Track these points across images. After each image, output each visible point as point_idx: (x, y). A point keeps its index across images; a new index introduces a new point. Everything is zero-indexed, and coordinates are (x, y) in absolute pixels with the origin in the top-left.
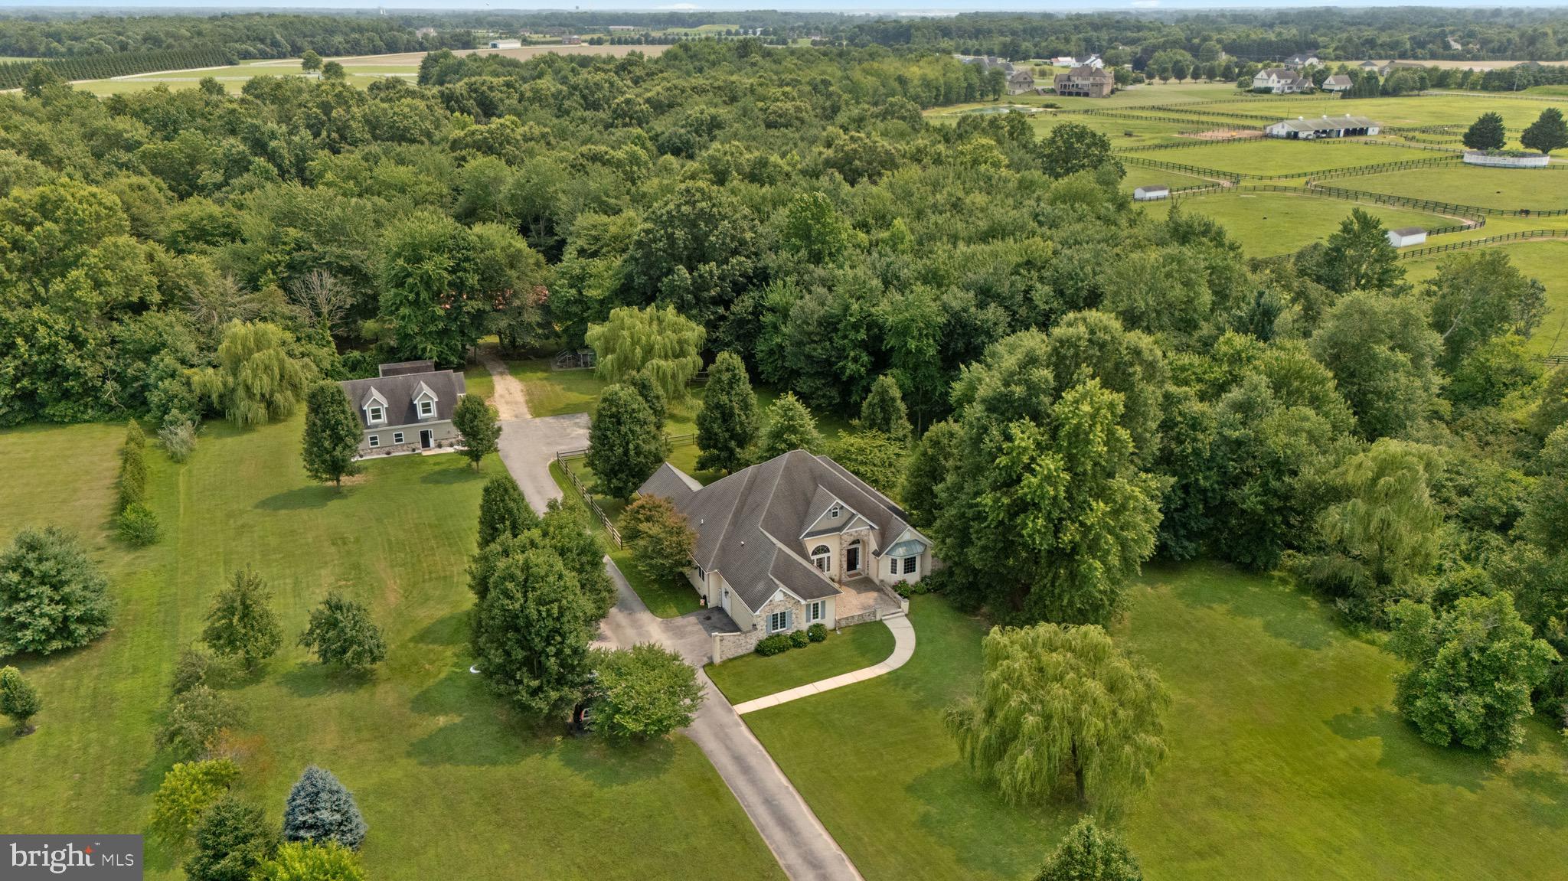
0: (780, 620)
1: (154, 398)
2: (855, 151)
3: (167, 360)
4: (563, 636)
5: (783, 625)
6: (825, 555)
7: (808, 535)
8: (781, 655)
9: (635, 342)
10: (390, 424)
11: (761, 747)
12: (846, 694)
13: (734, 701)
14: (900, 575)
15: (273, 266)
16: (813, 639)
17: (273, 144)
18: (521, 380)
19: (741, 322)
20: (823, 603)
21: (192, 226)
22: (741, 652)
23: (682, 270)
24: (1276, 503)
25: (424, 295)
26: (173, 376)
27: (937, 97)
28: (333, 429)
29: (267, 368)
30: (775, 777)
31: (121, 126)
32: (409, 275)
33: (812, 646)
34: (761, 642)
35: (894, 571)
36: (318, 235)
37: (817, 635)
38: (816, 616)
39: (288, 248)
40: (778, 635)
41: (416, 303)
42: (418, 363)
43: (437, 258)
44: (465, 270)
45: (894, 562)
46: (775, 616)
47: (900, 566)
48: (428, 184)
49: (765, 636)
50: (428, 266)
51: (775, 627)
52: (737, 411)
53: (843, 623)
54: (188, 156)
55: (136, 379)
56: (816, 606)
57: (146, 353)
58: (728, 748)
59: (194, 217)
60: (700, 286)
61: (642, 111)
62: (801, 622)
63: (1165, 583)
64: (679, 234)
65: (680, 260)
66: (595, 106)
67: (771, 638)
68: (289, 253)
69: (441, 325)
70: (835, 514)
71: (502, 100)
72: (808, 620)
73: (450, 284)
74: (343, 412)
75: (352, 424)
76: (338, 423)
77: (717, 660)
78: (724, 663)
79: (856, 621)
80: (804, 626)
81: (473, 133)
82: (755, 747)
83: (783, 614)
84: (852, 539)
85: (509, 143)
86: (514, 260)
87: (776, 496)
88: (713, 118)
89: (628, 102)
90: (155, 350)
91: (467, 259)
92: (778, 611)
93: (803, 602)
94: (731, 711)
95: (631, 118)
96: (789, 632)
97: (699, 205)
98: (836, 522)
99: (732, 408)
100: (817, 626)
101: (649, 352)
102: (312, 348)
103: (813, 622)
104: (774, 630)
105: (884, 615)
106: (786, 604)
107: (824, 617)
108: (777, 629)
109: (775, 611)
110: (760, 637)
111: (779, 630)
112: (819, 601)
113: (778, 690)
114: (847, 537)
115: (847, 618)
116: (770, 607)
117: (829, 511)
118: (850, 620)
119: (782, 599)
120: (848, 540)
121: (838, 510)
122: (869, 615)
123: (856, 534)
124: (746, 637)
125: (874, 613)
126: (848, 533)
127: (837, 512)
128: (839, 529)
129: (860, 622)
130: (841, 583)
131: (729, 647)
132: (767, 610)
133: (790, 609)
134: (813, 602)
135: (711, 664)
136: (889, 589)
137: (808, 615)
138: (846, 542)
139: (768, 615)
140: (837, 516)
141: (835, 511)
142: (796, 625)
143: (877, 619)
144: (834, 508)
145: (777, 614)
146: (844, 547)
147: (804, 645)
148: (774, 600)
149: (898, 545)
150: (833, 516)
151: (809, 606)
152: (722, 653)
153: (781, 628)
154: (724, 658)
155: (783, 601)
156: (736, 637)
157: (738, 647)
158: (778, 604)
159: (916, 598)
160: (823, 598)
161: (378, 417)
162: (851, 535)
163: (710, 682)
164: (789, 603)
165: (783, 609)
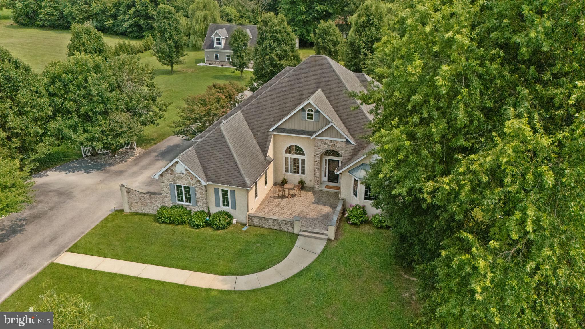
0: (184, 192)
5: (189, 200)
6: (300, 157)
7: (277, 130)
8: (171, 227)
13: (74, 249)
14: (359, 200)
16: (208, 224)
20: (233, 192)
22: (148, 210)
33: (206, 230)
34: (164, 208)
35: (355, 193)
37: (219, 222)
38: (226, 204)
40: (182, 207)
45: (356, 184)
46: (179, 187)
47: (361, 189)
49: (169, 204)
51: (179, 198)
53: (256, 222)
56: (225, 192)
62: (207, 202)
67: (173, 207)
70: (310, 117)
72: (218, 205)
77: (127, 210)
78: (132, 214)
79: (270, 224)
80: (214, 210)
83: (187, 189)
84: (325, 148)
92: (182, 183)
93: (204, 183)
94: (57, 253)
96: (195, 209)
98: (308, 125)
100: (226, 213)
103: (223, 208)
104: (179, 200)
105: (305, 231)
106: (188, 178)
107: (234, 207)
108: (182, 201)
109: (178, 181)
110: (165, 202)
111: (184, 203)
112: (228, 188)
113: (116, 257)
114: (320, 144)
115: (260, 218)
116: (171, 174)
117: (303, 109)
118: (263, 221)
119: (184, 172)
120: (321, 148)
121: (313, 113)
122: (286, 224)
123: (331, 144)
124: (150, 198)
125: (292, 224)
126: (321, 140)
127: (312, 115)
128: (310, 133)
129: (275, 228)
130: (311, 189)
131: (136, 202)
132: (170, 176)
133: (193, 184)
134: (221, 187)
135: (122, 211)
136: (339, 208)
137: (217, 199)
138: (319, 148)
139: (170, 182)
140: (312, 119)
141: (310, 113)
142: (201, 205)
143: (296, 231)
144: (310, 110)
145: (181, 186)
146: (317, 154)
147: (198, 227)
148: (176, 170)
149: (362, 166)
150: (308, 118)
151: (216, 190)
152: (130, 205)
153: (187, 201)
154: (133, 210)
155: (186, 175)
156: (142, 195)
157: (145, 205)
158: (179, 174)
159: (366, 229)
160: (233, 188)
161: (219, 44)
162: (325, 144)
163: (97, 222)
164: (191, 178)
165: (186, 182)
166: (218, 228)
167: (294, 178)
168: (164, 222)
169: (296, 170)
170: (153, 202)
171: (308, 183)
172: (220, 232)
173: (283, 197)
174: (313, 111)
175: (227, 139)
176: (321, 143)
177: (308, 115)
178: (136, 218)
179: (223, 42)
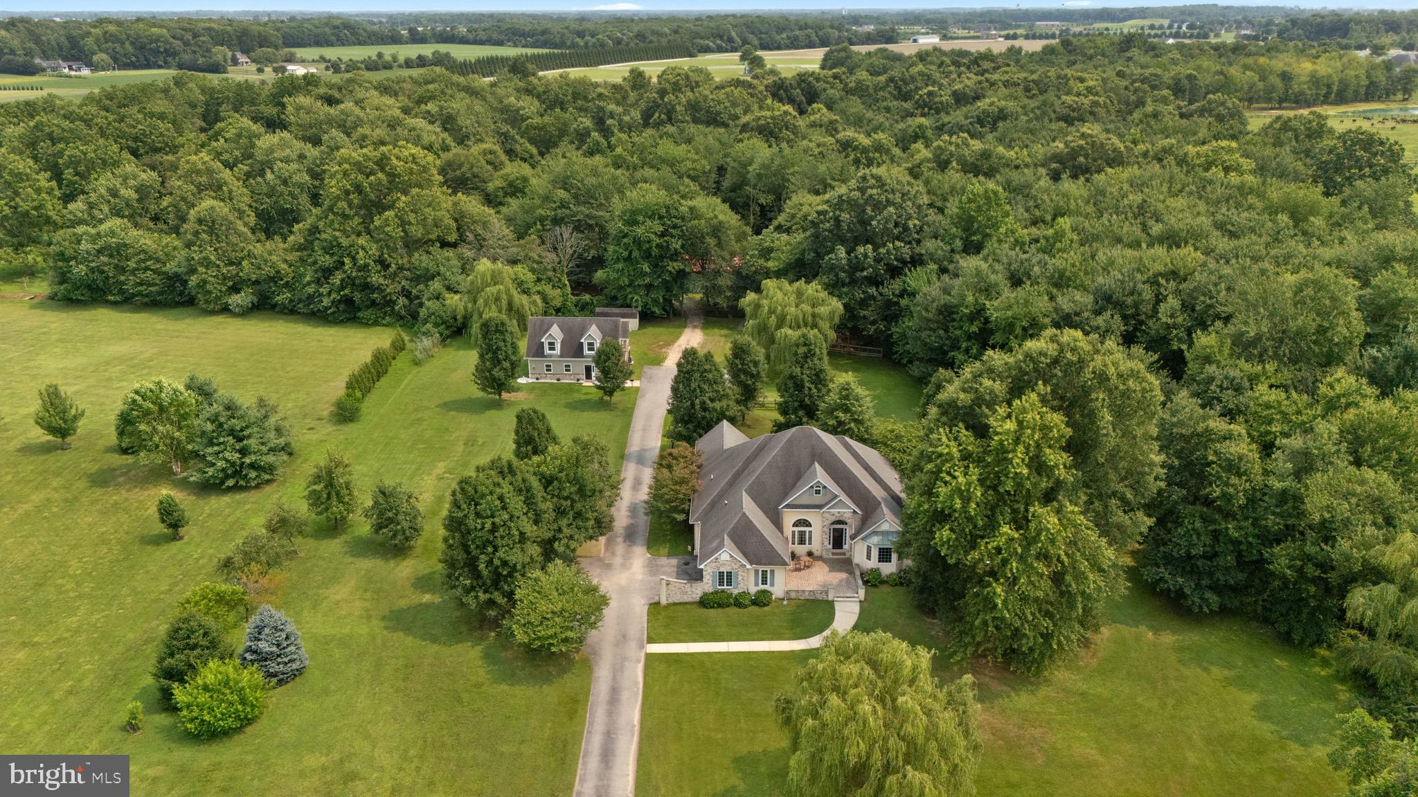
0: (726, 578)
1: (423, 312)
2: (1081, 147)
3: (436, 285)
4: (496, 549)
5: (729, 583)
6: (807, 529)
7: (787, 506)
8: (720, 610)
9: (771, 312)
10: (561, 356)
11: (641, 686)
12: (749, 659)
13: (651, 640)
14: (873, 563)
15: (542, 219)
16: (755, 603)
17: (609, 122)
18: (706, 334)
19: (889, 304)
20: (772, 572)
21: (511, 184)
22: (686, 599)
23: (841, 252)
24: (1311, 570)
25: (635, 254)
26: (438, 297)
27: (1326, 96)
28: (495, 352)
29: (497, 299)
30: (632, 713)
31: (521, 103)
32: (626, 236)
33: (754, 609)
34: (705, 594)
35: (869, 557)
36: (576, 197)
37: (761, 600)
38: (765, 582)
39: (554, 206)
40: (723, 591)
41: (628, 259)
42: (626, 310)
43: (649, 223)
44: (672, 236)
46: (721, 574)
47: (875, 554)
48: (694, 161)
49: (711, 590)
50: (640, 230)
51: (721, 583)
52: (807, 384)
53: (793, 595)
54: (559, 129)
55: (418, 297)
56: (764, 573)
57: (428, 277)
58: (614, 678)
59: (511, 178)
60: (855, 267)
61: (941, 103)
62: (748, 583)
63: (1174, 633)
64: (845, 216)
65: (843, 241)
66: (906, 97)
67: (716, 592)
68: (555, 210)
69: (647, 280)
70: (818, 492)
71: (825, 90)
72: (757, 584)
73: (657, 246)
74: (504, 341)
75: (510, 352)
76: (498, 348)
77: (664, 601)
78: (669, 605)
79: (806, 596)
80: (754, 590)
81: (759, 118)
82: (636, 683)
83: (729, 574)
84: (834, 519)
85: (787, 129)
86: (717, 230)
87: (769, 465)
88: (1001, 110)
89: (930, 94)
90: (433, 277)
91: (675, 227)
92: (724, 569)
93: (748, 566)
94: (642, 647)
95: (930, 109)
96: (735, 592)
97: (870, 191)
98: (817, 499)
99: (802, 380)
100: (764, 592)
101: (781, 323)
102: (548, 289)
103: (762, 587)
104: (720, 586)
105: (836, 597)
106: (732, 566)
107: (772, 585)
108: (723, 586)
109: (721, 569)
110: (706, 590)
111: (725, 587)
112: (768, 568)
113: (695, 641)
115: (797, 591)
116: (716, 563)
117: (811, 487)
118: (800, 594)
119: (729, 559)
120: (829, 519)
121: (821, 489)
122: (818, 594)
123: (839, 516)
124: (691, 588)
125: (827, 593)
126: (830, 512)
128: (820, 507)
129: (809, 598)
130: (820, 558)
131: (674, 593)
132: (713, 565)
133: (736, 570)
134: (761, 568)
135: (658, 603)
136: (858, 573)
137: (756, 580)
138: (826, 520)
139: (714, 571)
140: (820, 495)
141: (818, 489)
142: (742, 587)
143: (830, 598)
144: (817, 486)
145: (723, 573)
146: (823, 525)
147: (745, 606)
148: (720, 559)
149: (875, 533)
150: (817, 494)
151: (756, 572)
152: (668, 596)
153: (728, 586)
154: (670, 601)
155: (730, 561)
156: (683, 585)
157: (684, 594)
158: (724, 562)
159: (885, 589)
160: (772, 567)
161: (553, 349)
162: (833, 515)
163: (645, 618)
164: (735, 564)
165: (730, 569)
166: (765, 605)
167: (801, 550)
168: (710, 608)
169: (802, 542)
170: (694, 591)
171: (817, 553)
172: (766, 608)
173: (799, 570)
174: (820, 487)
175: (755, 522)
176: (830, 515)
177: (816, 491)
178: (680, 608)
179: (558, 346)
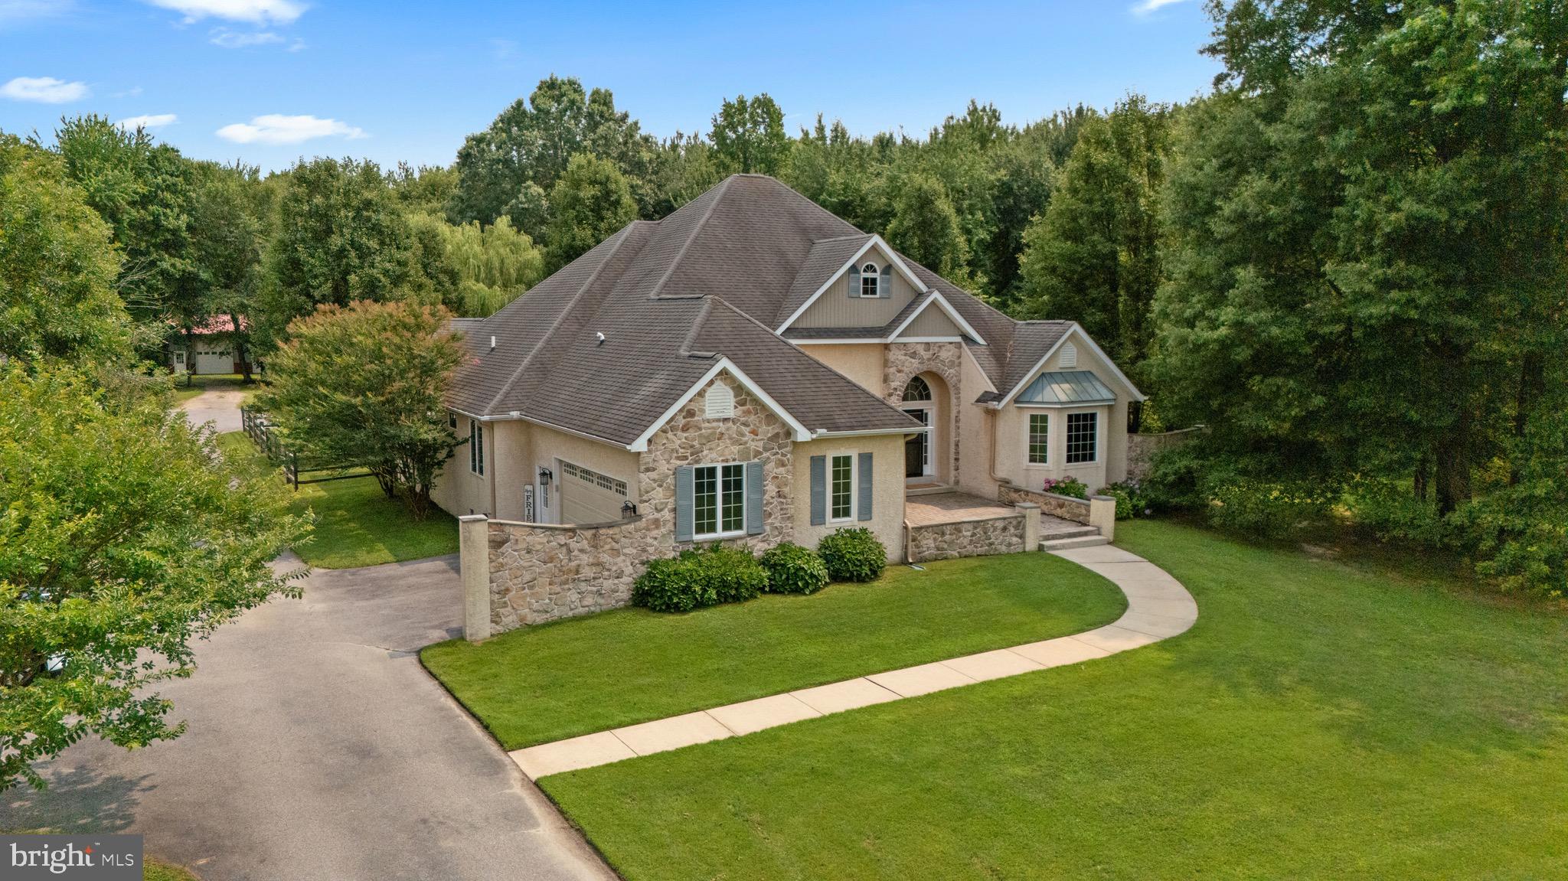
0: (720, 492)
5: (733, 519)
7: (795, 332)
13: (513, 740)
14: (1055, 468)
20: (866, 459)
22: (575, 600)
23: (534, 190)
33: (839, 589)
34: (653, 566)
37: (852, 562)
38: (842, 508)
40: (715, 547)
45: (1039, 425)
46: (705, 476)
47: (1059, 435)
49: (669, 552)
51: (705, 516)
53: (929, 546)
56: (842, 468)
62: (792, 515)
67: (691, 556)
70: (870, 286)
72: (817, 518)
77: (481, 628)
78: (501, 641)
80: (809, 538)
83: (733, 473)
84: (912, 368)
92: (714, 459)
93: (803, 434)
94: (492, 763)
96: (754, 549)
98: (871, 311)
100: (850, 535)
103: (833, 525)
104: (700, 529)
105: (1054, 537)
106: (743, 435)
107: (865, 513)
108: (712, 528)
109: (705, 452)
110: (651, 550)
111: (720, 534)
112: (852, 449)
114: (903, 358)
116: (685, 429)
117: (854, 269)
118: (947, 537)
119: (731, 413)
120: (905, 369)
121: (877, 275)
122: (1005, 529)
123: (926, 355)
124: (595, 547)
125: (1020, 523)
126: (905, 344)
127: (874, 281)
128: (883, 330)
129: (980, 550)
131: (527, 577)
132: (677, 440)
133: (757, 453)
134: (833, 446)
135: (457, 639)
137: (817, 497)
138: (899, 371)
139: (679, 463)
140: (874, 292)
141: (870, 275)
142: (777, 524)
143: (1031, 542)
144: (867, 267)
145: (712, 472)
146: (895, 389)
147: (808, 587)
148: (703, 411)
149: (1045, 377)
150: (865, 292)
151: (818, 465)
152: (499, 601)
153: (726, 527)
154: (510, 621)
155: (734, 421)
156: (562, 539)
157: (566, 582)
158: (715, 424)
160: (869, 446)
162: (914, 355)
164: (754, 433)
165: (735, 449)
168: (701, 604)
170: (605, 558)
174: (875, 271)
176: (906, 355)
177: (866, 280)
